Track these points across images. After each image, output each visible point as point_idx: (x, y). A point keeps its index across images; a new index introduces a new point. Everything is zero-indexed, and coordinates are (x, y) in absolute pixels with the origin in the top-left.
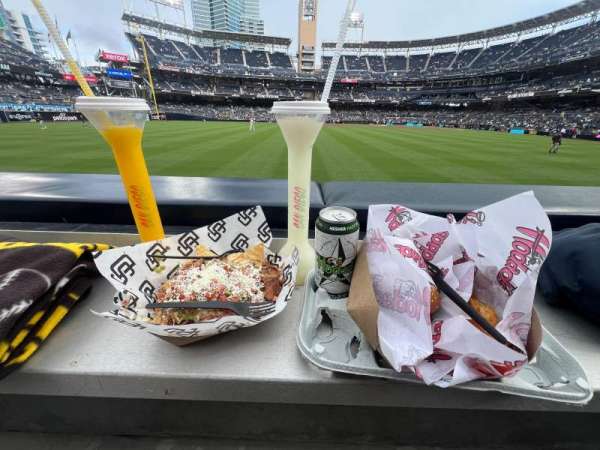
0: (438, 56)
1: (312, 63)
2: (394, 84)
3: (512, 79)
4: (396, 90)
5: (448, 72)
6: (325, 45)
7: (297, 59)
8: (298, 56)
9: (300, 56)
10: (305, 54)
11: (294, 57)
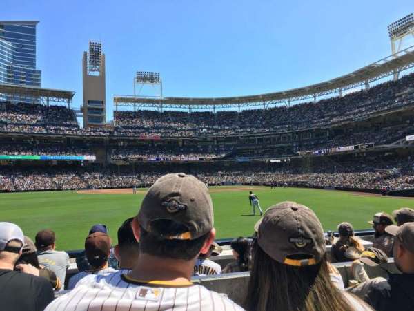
1: (102, 119)
6: (117, 100)
7: (82, 114)
8: (82, 110)
9: (86, 110)
10: (92, 109)
11: (78, 111)
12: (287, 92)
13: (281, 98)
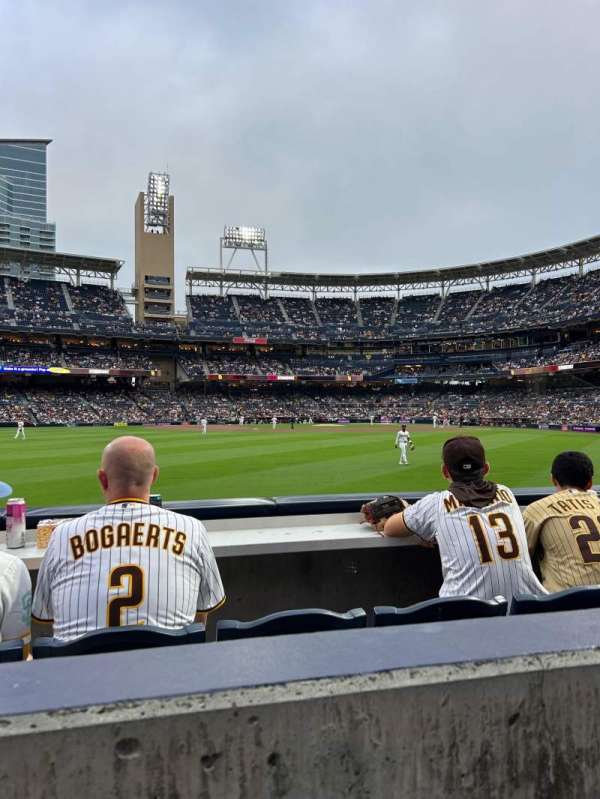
0: (410, 301)
1: (168, 307)
2: (340, 345)
3: (543, 339)
4: (345, 358)
5: (432, 327)
6: (193, 276)
7: (134, 298)
8: (135, 292)
9: (141, 293)
10: (152, 290)
11: (127, 294)
12: (485, 266)
13: (473, 276)
